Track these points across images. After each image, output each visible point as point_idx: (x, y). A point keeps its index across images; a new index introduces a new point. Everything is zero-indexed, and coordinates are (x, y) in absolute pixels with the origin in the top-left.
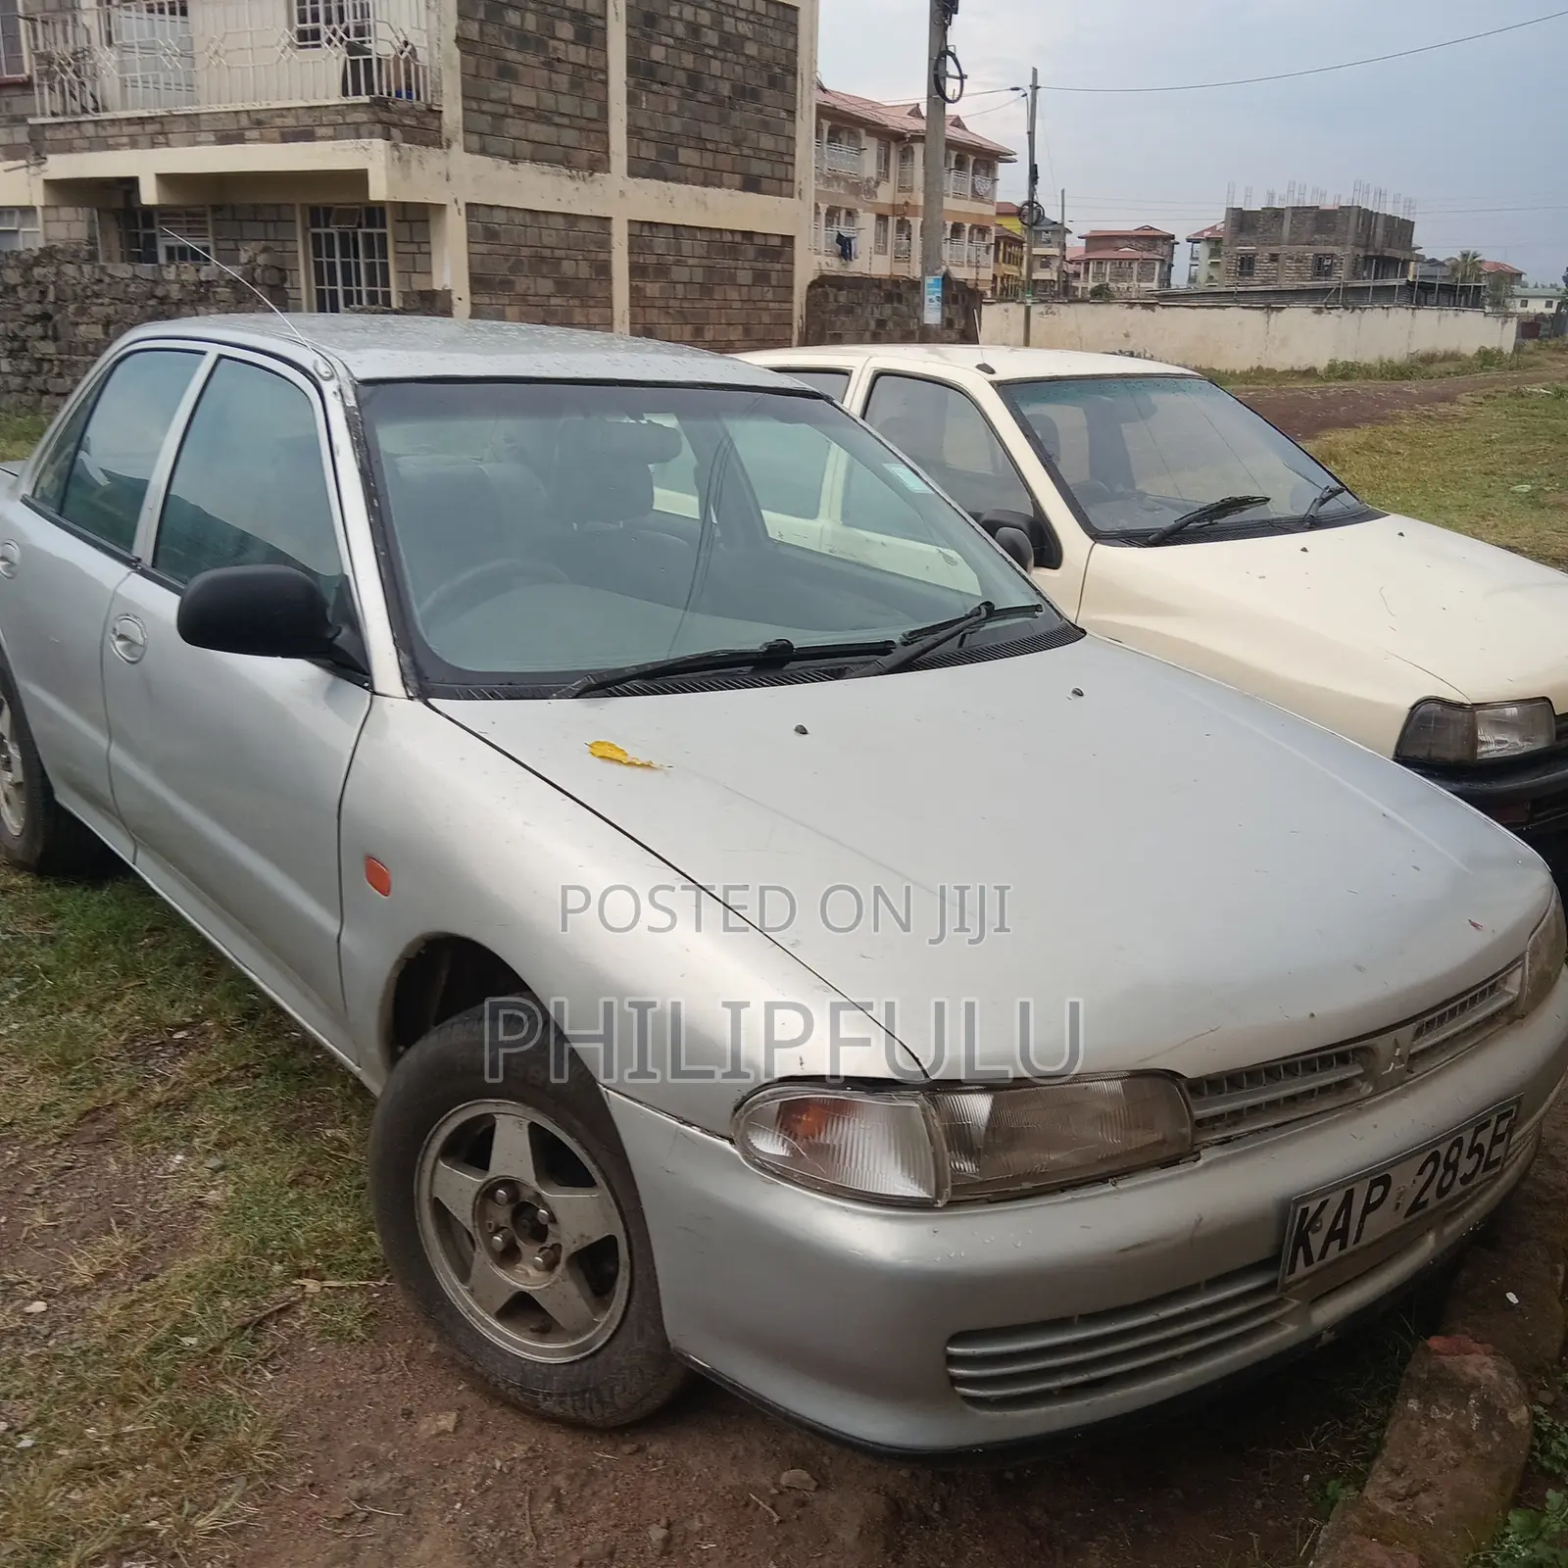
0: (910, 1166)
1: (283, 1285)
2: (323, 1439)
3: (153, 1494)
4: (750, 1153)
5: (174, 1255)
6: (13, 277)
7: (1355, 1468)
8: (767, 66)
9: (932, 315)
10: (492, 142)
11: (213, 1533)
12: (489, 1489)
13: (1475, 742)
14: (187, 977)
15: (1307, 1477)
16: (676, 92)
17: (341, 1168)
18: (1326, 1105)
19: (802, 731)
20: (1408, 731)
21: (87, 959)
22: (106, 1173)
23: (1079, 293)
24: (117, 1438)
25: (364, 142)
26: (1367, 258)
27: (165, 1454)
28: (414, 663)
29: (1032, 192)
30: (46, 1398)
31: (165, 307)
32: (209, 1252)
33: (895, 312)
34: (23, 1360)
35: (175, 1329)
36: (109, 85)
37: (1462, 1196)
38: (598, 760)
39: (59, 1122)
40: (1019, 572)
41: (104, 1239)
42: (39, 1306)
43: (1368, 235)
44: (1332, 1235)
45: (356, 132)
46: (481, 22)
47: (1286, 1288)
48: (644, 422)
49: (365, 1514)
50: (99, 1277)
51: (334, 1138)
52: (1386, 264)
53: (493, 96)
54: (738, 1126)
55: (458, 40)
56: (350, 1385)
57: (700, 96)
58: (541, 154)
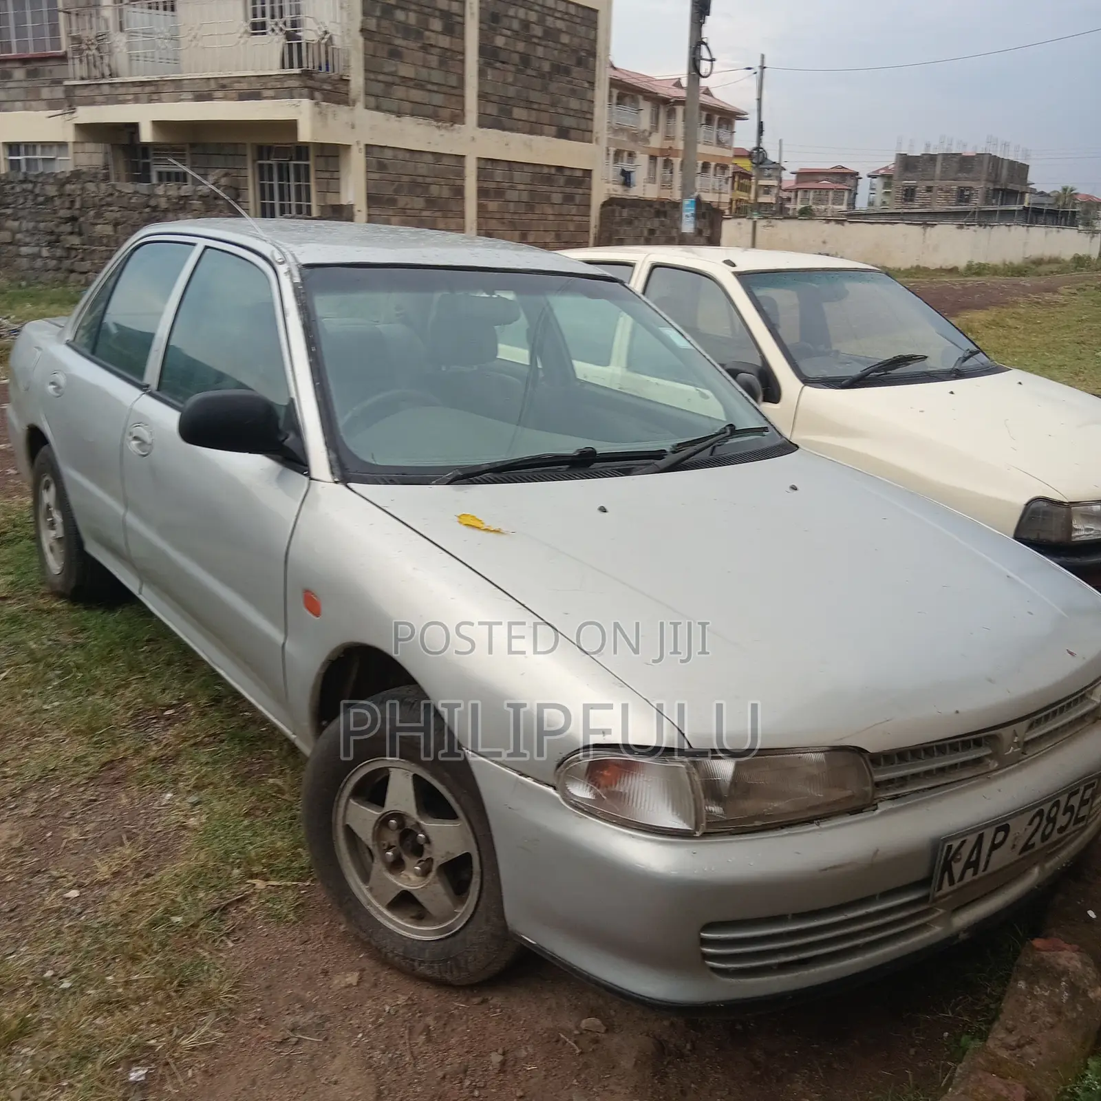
0: (678, 808)
1: (240, 883)
2: (268, 987)
3: (152, 1022)
4: (567, 796)
5: (165, 860)
6: (51, 190)
7: (980, 1029)
8: (575, 51)
9: (688, 226)
10: (386, 103)
11: (193, 1049)
12: (381, 1025)
13: (1070, 529)
14: (173, 674)
15: (946, 1034)
16: (512, 68)
17: (279, 805)
18: (965, 775)
19: (603, 510)
20: (1024, 520)
21: (106, 659)
22: (120, 805)
23: (791, 212)
24: (127, 983)
25: (295, 101)
26: (995, 190)
27: (161, 995)
28: (339, 459)
29: (759, 140)
30: (80, 955)
31: (157, 214)
32: (189, 860)
33: (662, 224)
34: (63, 929)
35: (166, 911)
36: (120, 58)
37: (1059, 841)
38: (465, 527)
39: (87, 769)
40: (752, 405)
41: (119, 849)
42: (74, 893)
43: (996, 175)
44: (968, 865)
45: (290, 94)
46: (379, 18)
47: (935, 900)
48: (494, 296)
49: (296, 1039)
50: (115, 874)
51: (274, 785)
52: (1010, 195)
53: (386, 70)
54: (559, 777)
55: (362, 30)
56: (286, 952)
57: (529, 72)
58: (419, 111)
